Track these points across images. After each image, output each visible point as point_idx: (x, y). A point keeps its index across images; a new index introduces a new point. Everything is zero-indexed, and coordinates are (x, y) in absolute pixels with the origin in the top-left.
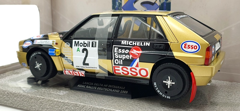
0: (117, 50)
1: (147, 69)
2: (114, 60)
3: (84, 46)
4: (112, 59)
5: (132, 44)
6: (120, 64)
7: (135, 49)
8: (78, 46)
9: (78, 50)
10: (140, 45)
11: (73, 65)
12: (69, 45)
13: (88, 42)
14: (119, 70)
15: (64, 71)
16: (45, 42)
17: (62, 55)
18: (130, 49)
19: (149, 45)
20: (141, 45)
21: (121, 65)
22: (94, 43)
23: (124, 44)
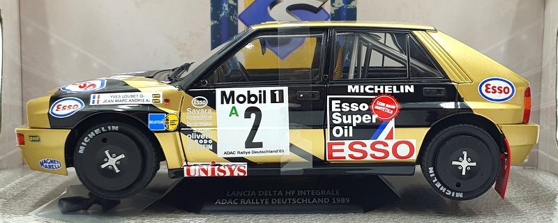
0: (338, 106)
1: (413, 142)
2: (331, 129)
3: (250, 102)
4: (324, 127)
5: (372, 91)
6: (346, 135)
7: (381, 100)
8: (233, 103)
9: (234, 112)
10: (392, 91)
11: (215, 150)
12: (206, 102)
13: (260, 91)
14: (342, 151)
15: (185, 168)
16: (128, 99)
17: (182, 128)
18: (369, 102)
19: (412, 90)
20: (395, 91)
21: (348, 138)
22: (277, 93)
23: (353, 91)
